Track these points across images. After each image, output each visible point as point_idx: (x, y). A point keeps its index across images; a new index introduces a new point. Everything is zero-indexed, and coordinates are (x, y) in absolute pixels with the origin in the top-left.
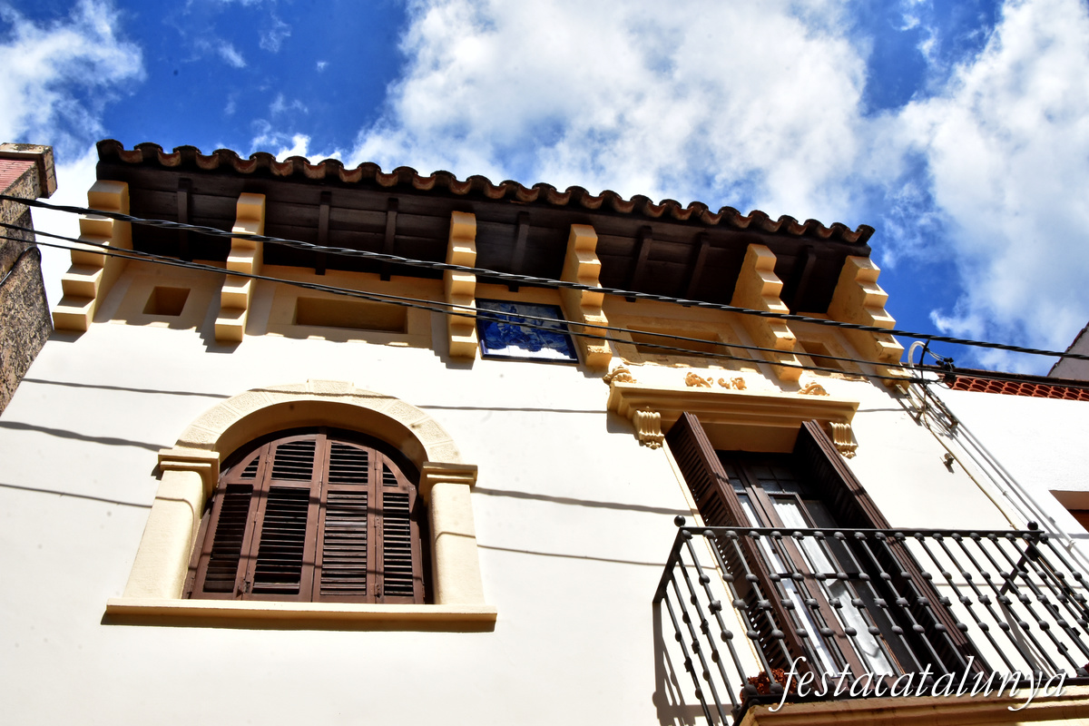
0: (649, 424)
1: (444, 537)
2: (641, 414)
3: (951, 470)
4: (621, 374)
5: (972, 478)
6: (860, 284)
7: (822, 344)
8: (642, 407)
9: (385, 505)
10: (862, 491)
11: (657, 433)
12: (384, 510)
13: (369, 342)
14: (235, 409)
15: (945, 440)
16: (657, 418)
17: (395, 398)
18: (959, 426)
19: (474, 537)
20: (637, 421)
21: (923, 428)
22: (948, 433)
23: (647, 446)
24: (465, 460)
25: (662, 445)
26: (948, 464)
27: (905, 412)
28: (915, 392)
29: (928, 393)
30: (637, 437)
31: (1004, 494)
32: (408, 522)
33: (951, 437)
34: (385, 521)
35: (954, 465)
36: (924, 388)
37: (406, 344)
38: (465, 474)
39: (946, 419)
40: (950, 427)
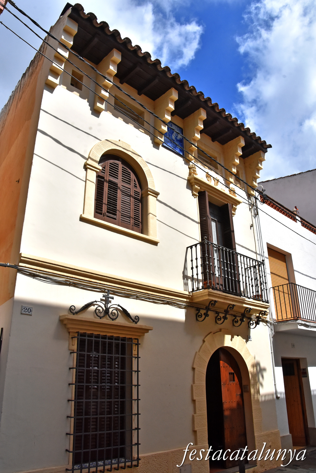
0: (196, 190)
1: (150, 214)
2: (196, 186)
3: (251, 229)
4: (194, 169)
5: (254, 233)
6: (259, 162)
7: (239, 171)
8: (197, 184)
9: (135, 195)
10: (233, 231)
11: (197, 193)
12: (134, 197)
13: (134, 127)
14: (103, 147)
15: (253, 218)
16: (199, 189)
17: (141, 157)
18: (258, 215)
19: (156, 216)
20: (194, 188)
21: (250, 212)
22: (254, 216)
23: (194, 197)
24: (157, 190)
25: (196, 198)
26: (251, 227)
27: (248, 205)
28: (253, 199)
29: (256, 202)
30: (192, 192)
31: (258, 240)
32: (139, 203)
33: (255, 217)
34: (134, 201)
35: (252, 228)
36: (256, 200)
37: (143, 131)
38: (156, 194)
39: (256, 211)
40: (256, 215)
